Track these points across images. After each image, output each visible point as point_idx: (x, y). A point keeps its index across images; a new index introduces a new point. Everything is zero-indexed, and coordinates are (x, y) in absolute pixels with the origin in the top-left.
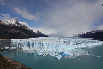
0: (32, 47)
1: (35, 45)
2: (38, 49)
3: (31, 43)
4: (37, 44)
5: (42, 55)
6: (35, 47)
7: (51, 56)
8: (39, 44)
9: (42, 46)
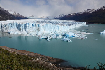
0: (24, 30)
1: (29, 27)
2: (33, 32)
3: (21, 24)
4: (31, 25)
5: (47, 39)
6: (28, 30)
7: (57, 39)
8: (33, 25)
9: (37, 28)
